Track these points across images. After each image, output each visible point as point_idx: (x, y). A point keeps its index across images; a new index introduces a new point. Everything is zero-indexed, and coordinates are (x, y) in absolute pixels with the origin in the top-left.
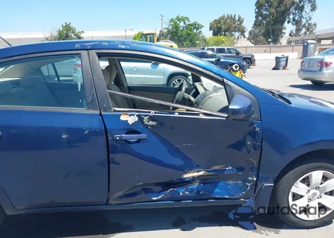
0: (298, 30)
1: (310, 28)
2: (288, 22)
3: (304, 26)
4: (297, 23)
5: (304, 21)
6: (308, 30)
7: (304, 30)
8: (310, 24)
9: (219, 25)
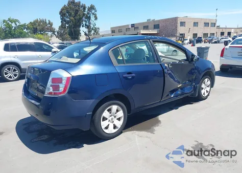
0: (89, 32)
1: (96, 30)
2: (83, 26)
3: (93, 29)
4: (88, 27)
5: (92, 26)
6: (95, 31)
7: (93, 32)
8: (95, 28)
9: (34, 26)
